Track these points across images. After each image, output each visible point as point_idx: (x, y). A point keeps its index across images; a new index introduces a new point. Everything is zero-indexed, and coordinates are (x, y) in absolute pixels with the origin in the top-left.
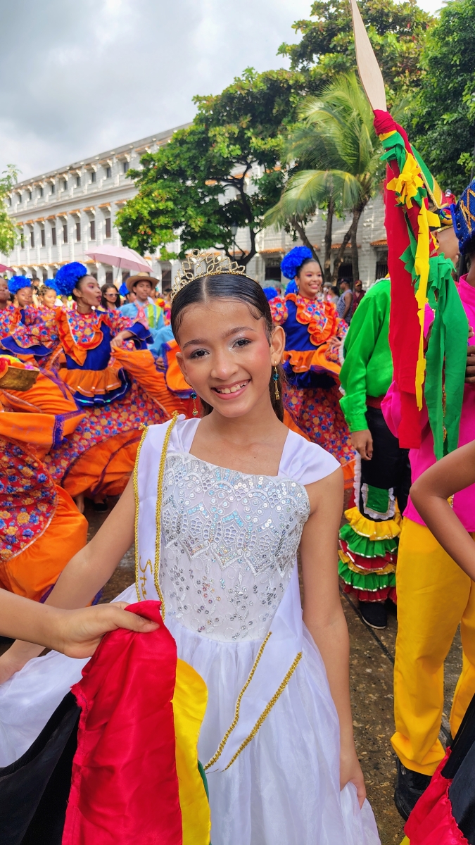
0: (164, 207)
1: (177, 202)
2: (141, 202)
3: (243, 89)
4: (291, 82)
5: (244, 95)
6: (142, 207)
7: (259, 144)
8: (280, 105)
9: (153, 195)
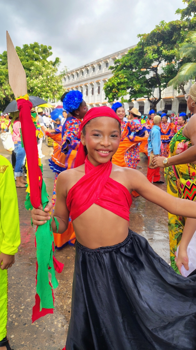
0: (123, 81)
1: (129, 79)
2: (114, 79)
3: (160, 30)
4: (182, 25)
5: (160, 32)
6: (114, 81)
7: (166, 53)
8: (176, 36)
9: (119, 76)
